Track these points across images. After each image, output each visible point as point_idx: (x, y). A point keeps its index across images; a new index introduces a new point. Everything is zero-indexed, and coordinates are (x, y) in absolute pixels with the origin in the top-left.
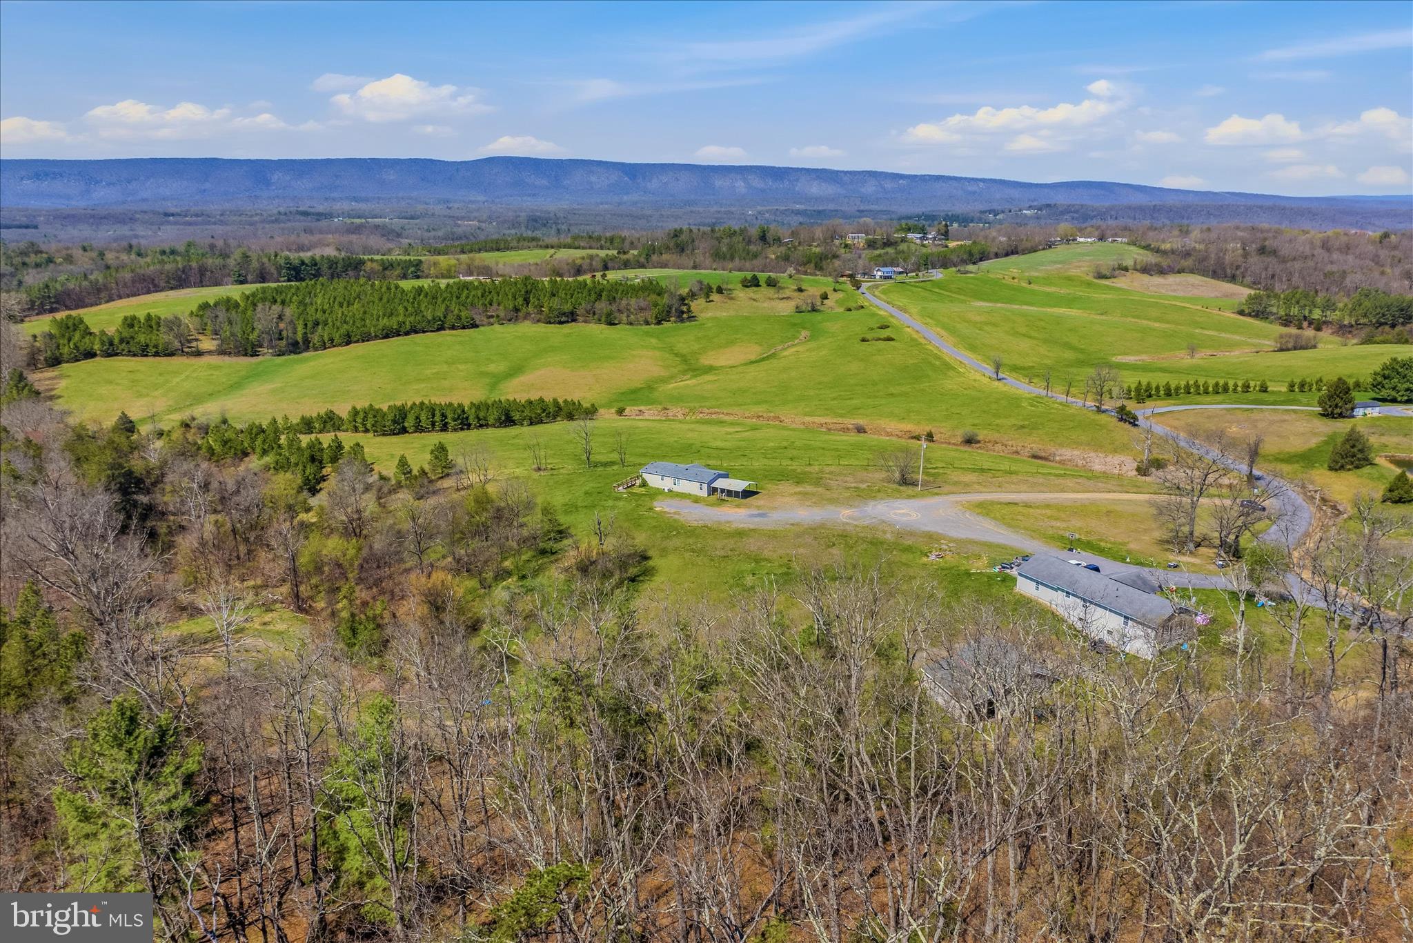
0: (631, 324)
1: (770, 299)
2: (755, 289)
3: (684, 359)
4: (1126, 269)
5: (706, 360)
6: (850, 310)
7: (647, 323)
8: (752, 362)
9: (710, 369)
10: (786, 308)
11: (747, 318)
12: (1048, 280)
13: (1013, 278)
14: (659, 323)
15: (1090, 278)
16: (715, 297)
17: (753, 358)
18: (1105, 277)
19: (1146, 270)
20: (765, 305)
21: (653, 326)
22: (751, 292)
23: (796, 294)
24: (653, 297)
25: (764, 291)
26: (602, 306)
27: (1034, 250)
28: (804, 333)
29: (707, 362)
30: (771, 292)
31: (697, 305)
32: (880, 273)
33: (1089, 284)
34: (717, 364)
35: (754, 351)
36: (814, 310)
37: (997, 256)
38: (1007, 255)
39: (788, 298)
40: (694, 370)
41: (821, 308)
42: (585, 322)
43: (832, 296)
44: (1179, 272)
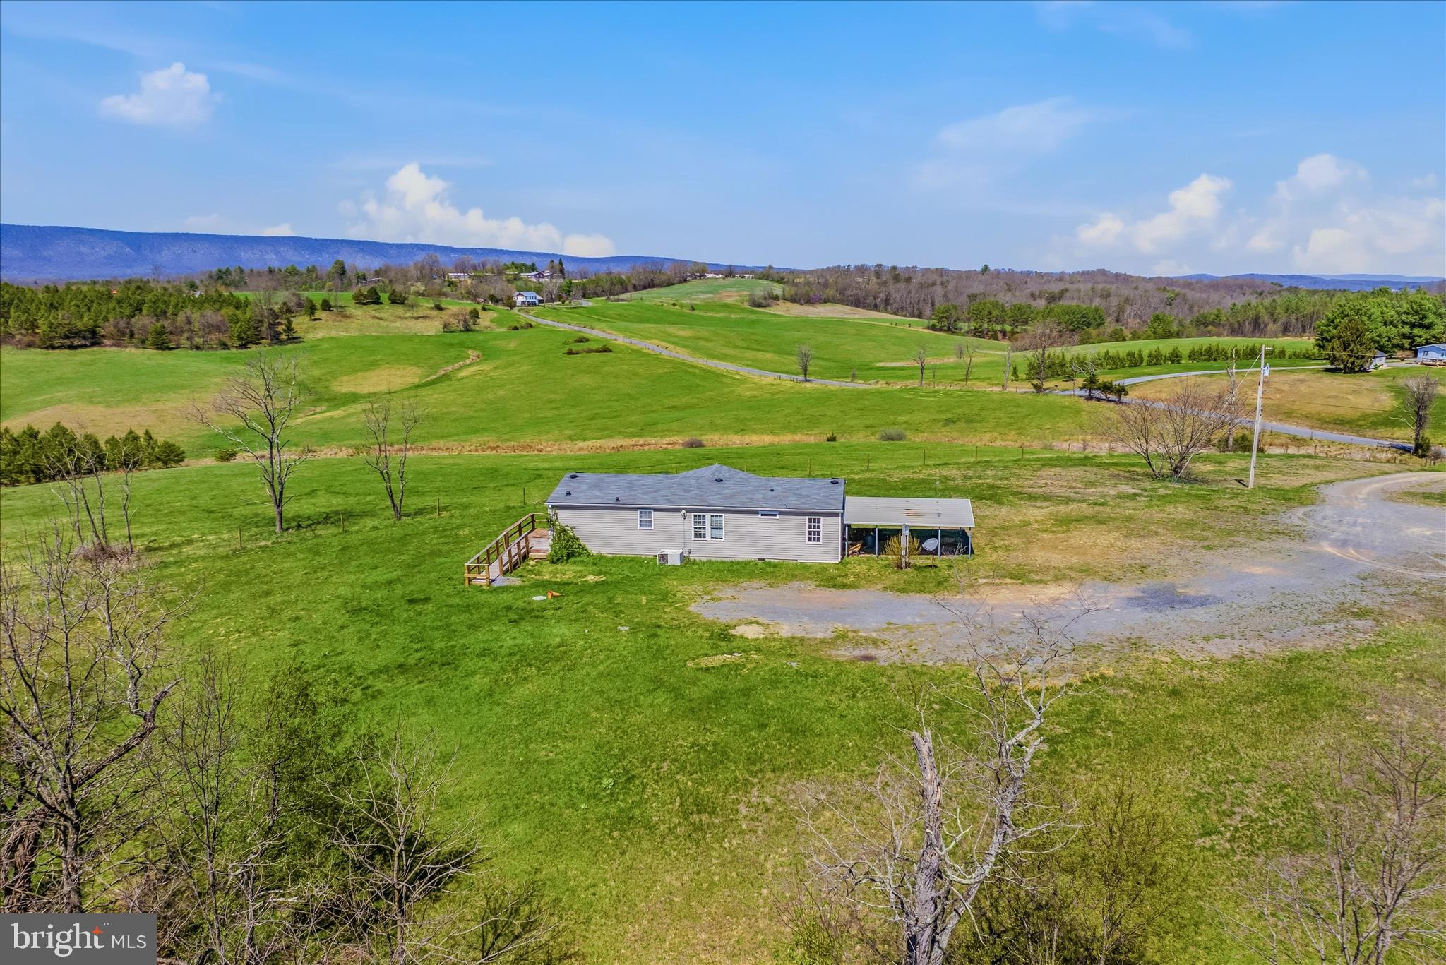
0: (197, 348)
1: (400, 317)
2: (376, 307)
3: (303, 387)
4: (777, 298)
5: (344, 386)
6: (516, 329)
7: (225, 346)
8: (418, 386)
9: (354, 398)
10: (432, 327)
11: (378, 338)
12: (707, 307)
13: (674, 305)
14: (243, 346)
15: (746, 305)
16: (320, 314)
17: (416, 381)
18: (760, 305)
19: (794, 300)
20: (397, 324)
21: (234, 351)
22: (371, 309)
23: (435, 313)
24: (230, 311)
25: (387, 310)
26: (144, 321)
27: (670, 284)
28: (472, 354)
29: (345, 390)
30: (400, 310)
31: (300, 323)
32: (521, 299)
33: (752, 312)
34: (359, 390)
35: (411, 375)
36: (467, 330)
37: (635, 288)
38: (645, 288)
39: (425, 317)
40: (329, 400)
41: (477, 328)
42: (117, 345)
43: (482, 314)
44: (825, 302)
